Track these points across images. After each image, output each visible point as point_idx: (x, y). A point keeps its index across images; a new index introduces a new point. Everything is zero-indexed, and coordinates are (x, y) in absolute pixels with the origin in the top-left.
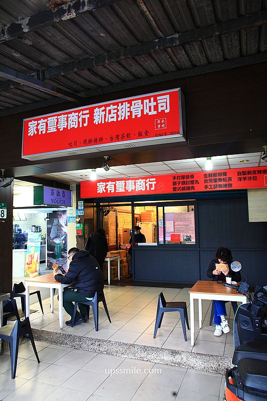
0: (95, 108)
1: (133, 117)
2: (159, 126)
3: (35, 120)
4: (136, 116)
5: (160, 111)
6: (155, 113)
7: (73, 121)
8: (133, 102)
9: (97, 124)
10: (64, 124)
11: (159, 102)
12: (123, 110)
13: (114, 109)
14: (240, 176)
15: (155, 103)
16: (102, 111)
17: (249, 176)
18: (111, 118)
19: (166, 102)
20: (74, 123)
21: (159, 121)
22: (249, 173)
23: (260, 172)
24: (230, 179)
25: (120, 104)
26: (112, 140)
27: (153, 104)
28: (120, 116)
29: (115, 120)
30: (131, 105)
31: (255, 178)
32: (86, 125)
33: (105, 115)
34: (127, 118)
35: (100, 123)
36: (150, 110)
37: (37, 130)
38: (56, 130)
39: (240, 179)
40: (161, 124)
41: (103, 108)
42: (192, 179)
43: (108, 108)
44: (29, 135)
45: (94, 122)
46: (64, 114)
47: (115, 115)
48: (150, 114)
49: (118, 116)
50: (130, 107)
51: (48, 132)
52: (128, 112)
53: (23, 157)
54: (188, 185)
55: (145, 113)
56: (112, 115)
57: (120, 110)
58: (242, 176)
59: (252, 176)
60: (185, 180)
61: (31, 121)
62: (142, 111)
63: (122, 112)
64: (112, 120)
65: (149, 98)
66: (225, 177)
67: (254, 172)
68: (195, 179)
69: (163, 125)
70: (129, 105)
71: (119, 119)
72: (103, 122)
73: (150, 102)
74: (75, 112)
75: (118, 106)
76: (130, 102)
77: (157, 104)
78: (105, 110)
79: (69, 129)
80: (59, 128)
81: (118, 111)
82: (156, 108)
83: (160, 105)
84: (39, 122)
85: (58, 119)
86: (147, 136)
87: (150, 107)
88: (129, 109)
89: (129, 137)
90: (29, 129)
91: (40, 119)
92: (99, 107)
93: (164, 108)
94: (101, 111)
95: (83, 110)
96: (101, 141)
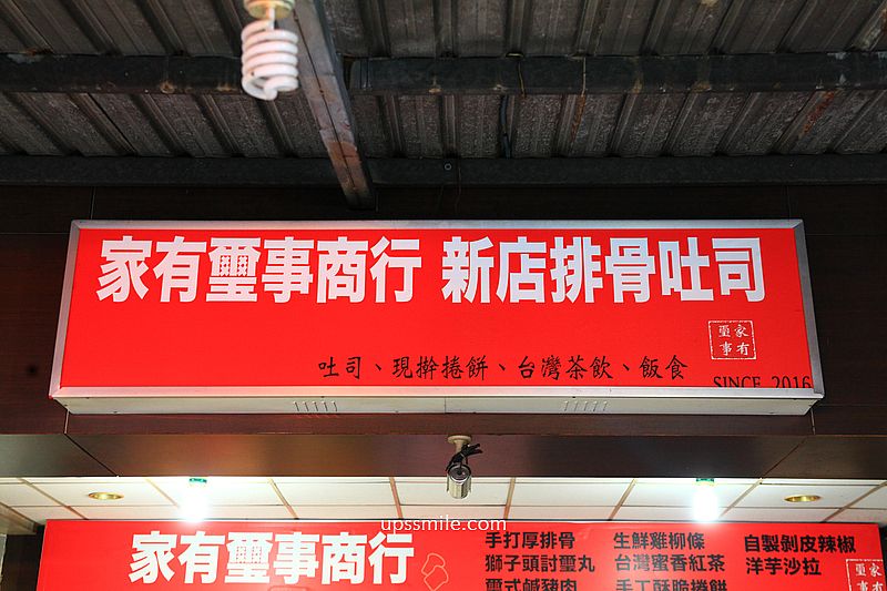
0: (448, 235)
1: (619, 298)
2: (727, 347)
3: (138, 236)
4: (629, 296)
5: (725, 291)
6: (708, 295)
7: (340, 273)
8: (615, 243)
9: (457, 299)
10: (296, 278)
11: (719, 256)
12: (575, 265)
13: (532, 256)
14: (755, 555)
15: (705, 261)
16: (482, 253)
17: (790, 555)
18: (523, 286)
19: (750, 264)
20: (349, 281)
21: (724, 331)
22: (788, 543)
23: (828, 543)
24: (717, 562)
25: (559, 241)
26: (526, 375)
27: (696, 262)
28: (560, 287)
29: (538, 295)
30: (606, 251)
31: (812, 568)
32: (404, 296)
33: (494, 273)
34: (590, 298)
35: (470, 297)
36: (687, 284)
37: (151, 281)
38: (254, 298)
39: (756, 566)
40: (735, 341)
41: (486, 243)
42: (566, 551)
43: (506, 248)
44: (102, 294)
45: (446, 292)
46: (299, 235)
47: (539, 279)
48: (686, 296)
49: (550, 286)
50: (600, 259)
51: (210, 298)
52: (595, 274)
53: (57, 392)
54: (549, 575)
55: (666, 292)
56: (524, 276)
57: (559, 263)
58: (763, 555)
59: (800, 556)
60: (536, 551)
61: (118, 236)
62: (655, 281)
63: (571, 272)
64: (527, 295)
65: (681, 237)
66: (696, 552)
67: (808, 543)
68: (577, 551)
69: (742, 347)
70: (597, 250)
71: (558, 297)
72: (485, 298)
73: (684, 251)
74: (353, 236)
75: (551, 245)
76: (601, 239)
77: (715, 265)
78: (493, 252)
79: (321, 299)
80: (268, 288)
81: (551, 264)
82: (710, 277)
83: (724, 271)
84: (161, 246)
85: (264, 253)
86: (677, 377)
87: (686, 272)
88: (597, 266)
89: (601, 373)
90: (105, 268)
91: (169, 236)
92: (469, 236)
93: (743, 284)
94: (474, 254)
95: (392, 235)
96: (478, 372)
